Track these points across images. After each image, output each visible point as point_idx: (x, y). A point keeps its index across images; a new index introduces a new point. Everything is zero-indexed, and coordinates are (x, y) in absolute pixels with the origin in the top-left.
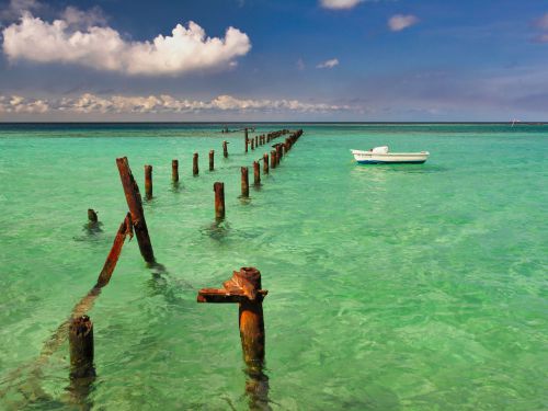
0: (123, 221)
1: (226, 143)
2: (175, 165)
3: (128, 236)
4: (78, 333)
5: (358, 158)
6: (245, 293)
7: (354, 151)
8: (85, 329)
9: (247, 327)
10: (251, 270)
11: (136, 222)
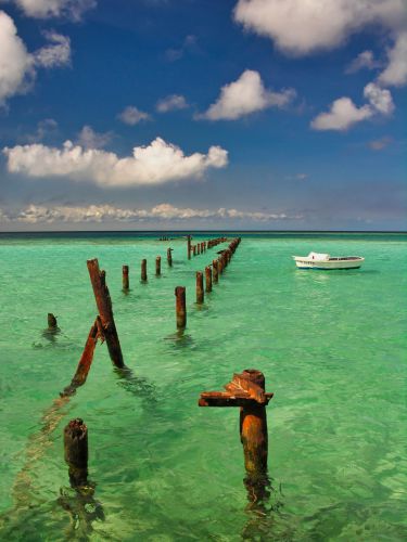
0: (93, 325)
1: (170, 250)
2: (126, 271)
3: (99, 340)
4: (73, 437)
5: (299, 265)
6: (252, 396)
7: (297, 258)
8: (80, 433)
9: (251, 431)
10: (253, 372)
11: (106, 325)
